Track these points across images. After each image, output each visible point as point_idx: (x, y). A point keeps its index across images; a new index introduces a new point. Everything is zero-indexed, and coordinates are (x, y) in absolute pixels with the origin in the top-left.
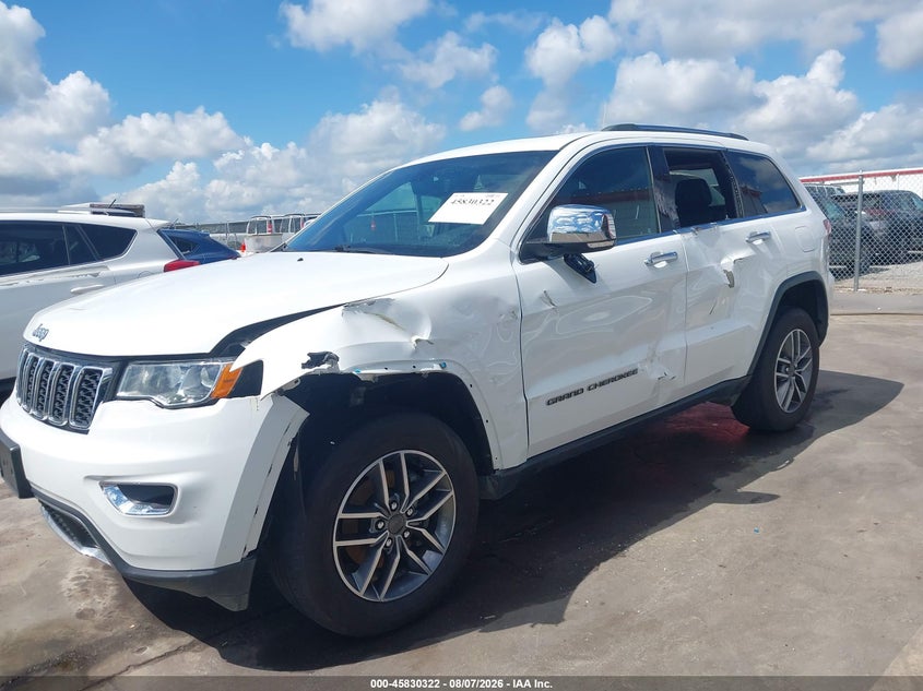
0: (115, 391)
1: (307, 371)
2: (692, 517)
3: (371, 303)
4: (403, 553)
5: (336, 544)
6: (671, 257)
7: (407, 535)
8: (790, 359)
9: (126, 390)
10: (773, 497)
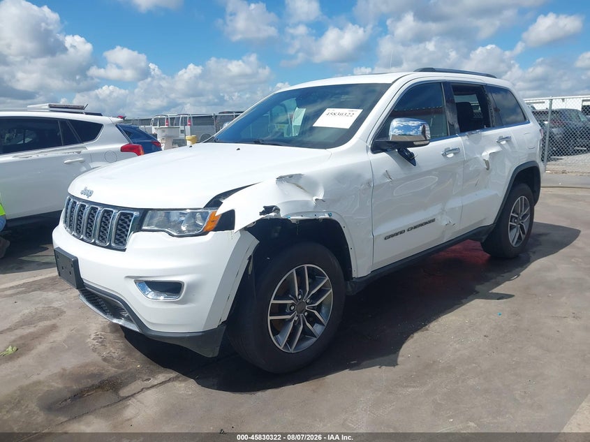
0: (141, 226)
1: (262, 216)
2: (463, 307)
3: (291, 176)
4: (304, 324)
5: (270, 318)
6: (456, 151)
7: (306, 314)
8: (518, 214)
9: (148, 225)
10: (510, 296)
